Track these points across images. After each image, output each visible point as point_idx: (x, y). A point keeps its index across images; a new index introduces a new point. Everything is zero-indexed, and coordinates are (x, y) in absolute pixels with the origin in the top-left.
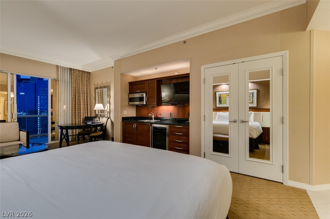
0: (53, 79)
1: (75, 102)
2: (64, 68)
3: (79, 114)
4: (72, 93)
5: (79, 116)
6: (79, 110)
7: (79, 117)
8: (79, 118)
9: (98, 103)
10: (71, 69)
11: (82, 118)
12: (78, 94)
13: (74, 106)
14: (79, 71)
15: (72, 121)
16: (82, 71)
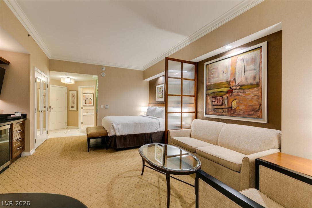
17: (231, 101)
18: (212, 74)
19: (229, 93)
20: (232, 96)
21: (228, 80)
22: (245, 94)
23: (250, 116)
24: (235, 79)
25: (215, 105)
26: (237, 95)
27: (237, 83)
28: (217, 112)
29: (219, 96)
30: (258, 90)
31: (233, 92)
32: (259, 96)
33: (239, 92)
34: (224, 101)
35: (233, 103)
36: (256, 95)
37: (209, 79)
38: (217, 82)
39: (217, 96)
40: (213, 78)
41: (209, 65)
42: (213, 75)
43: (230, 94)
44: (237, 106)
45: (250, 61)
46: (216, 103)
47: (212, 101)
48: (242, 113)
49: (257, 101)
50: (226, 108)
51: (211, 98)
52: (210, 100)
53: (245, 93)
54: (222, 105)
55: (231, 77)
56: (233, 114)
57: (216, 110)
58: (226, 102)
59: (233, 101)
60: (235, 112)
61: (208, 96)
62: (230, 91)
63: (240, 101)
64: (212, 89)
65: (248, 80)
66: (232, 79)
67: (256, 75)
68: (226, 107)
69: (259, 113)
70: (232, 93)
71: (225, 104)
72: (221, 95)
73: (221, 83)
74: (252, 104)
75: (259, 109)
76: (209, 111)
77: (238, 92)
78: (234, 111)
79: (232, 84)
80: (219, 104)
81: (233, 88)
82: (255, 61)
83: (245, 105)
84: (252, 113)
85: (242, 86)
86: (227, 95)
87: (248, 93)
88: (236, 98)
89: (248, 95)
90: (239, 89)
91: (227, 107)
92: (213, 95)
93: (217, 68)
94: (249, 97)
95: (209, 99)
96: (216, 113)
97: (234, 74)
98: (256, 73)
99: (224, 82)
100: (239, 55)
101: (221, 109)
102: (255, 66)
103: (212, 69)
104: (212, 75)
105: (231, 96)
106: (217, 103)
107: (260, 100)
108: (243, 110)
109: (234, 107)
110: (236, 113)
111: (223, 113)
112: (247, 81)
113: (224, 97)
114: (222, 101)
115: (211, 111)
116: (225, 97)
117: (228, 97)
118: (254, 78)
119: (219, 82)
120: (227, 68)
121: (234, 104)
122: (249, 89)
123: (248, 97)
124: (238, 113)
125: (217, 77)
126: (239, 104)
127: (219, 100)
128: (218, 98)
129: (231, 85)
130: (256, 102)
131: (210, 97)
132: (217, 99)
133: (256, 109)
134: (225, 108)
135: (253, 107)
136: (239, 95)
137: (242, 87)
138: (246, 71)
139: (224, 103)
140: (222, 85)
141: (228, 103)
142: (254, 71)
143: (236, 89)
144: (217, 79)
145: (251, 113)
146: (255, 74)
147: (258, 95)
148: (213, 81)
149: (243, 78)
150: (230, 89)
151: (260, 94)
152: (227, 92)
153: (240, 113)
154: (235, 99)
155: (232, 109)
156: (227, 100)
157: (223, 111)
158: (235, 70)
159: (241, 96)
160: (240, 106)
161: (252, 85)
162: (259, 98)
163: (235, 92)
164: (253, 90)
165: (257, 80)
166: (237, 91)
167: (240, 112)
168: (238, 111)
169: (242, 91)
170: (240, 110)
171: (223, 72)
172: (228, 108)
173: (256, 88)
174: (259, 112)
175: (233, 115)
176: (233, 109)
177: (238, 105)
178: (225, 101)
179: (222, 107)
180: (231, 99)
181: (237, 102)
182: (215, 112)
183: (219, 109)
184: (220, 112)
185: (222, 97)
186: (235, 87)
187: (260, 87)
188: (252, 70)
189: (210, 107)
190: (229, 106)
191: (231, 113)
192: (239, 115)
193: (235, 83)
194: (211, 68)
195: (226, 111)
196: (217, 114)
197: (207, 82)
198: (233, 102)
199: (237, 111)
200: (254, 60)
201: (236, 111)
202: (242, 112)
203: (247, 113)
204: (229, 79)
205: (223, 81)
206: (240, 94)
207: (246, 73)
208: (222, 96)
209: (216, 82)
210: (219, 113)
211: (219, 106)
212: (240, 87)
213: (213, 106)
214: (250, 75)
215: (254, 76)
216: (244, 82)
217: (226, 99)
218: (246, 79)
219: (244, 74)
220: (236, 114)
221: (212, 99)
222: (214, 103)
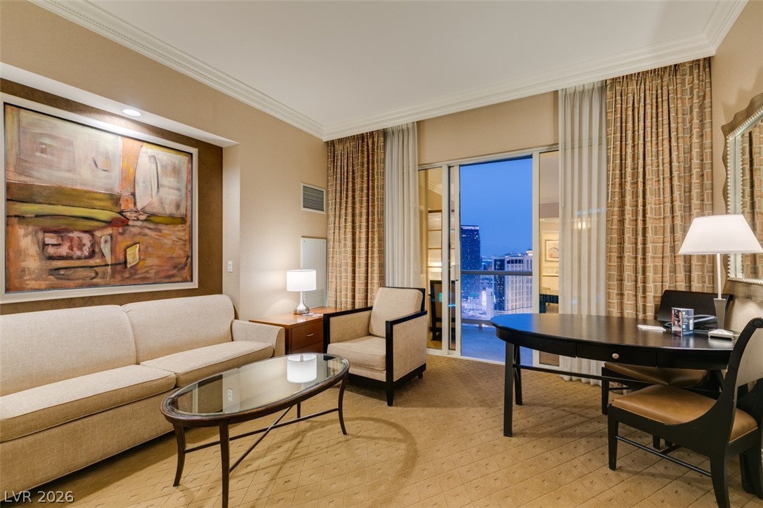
0: (545, 149)
1: (622, 221)
2: (578, 96)
3: (640, 276)
4: (608, 185)
5: (640, 285)
6: (640, 256)
7: (640, 290)
8: (640, 294)
9: (702, 214)
10: (604, 86)
11: (650, 295)
12: (635, 183)
13: (616, 241)
14: (641, 76)
15: (608, 305)
16: (658, 73)
17: (123, 246)
18: (43, 151)
19: (117, 226)
20: (126, 235)
21: (111, 190)
22: (158, 234)
23: (169, 278)
24: (133, 194)
25: (61, 258)
26: (139, 234)
27: (139, 206)
28: (71, 277)
29: (76, 230)
30: (184, 230)
31: (128, 225)
32: (186, 241)
33: (145, 227)
34: (99, 244)
35: (128, 253)
36: (180, 239)
37: (19, 159)
38: (70, 186)
39: (70, 227)
40: (50, 166)
41: (23, 112)
42: (44, 156)
43: (121, 230)
44: (140, 259)
45: (169, 168)
46: (64, 250)
47: (45, 245)
48: (152, 274)
49: (182, 249)
50: (107, 265)
51: (36, 232)
52: (29, 239)
53: (160, 231)
54: (92, 254)
55: (122, 186)
56: (127, 278)
57: (62, 272)
58: (106, 249)
59: (128, 247)
60: (136, 274)
61: (19, 222)
62: (121, 222)
63: (147, 248)
64: (40, 201)
65: (166, 206)
66: (126, 194)
67: (180, 201)
68: (105, 261)
69: (186, 272)
70: (126, 227)
71: (103, 255)
72: (87, 229)
73: (86, 192)
74: (173, 256)
75: (186, 264)
76: (27, 277)
77: (141, 227)
78: (132, 271)
79: (127, 206)
80: (78, 253)
81: (128, 214)
82: (179, 174)
83: (158, 257)
84: (174, 272)
85: (153, 215)
86: (109, 231)
87: (166, 232)
88: (137, 239)
89: (165, 236)
90: (146, 220)
91: (110, 263)
92: (48, 223)
93: (70, 143)
94: (168, 242)
95: (25, 236)
96: (60, 282)
97: (130, 179)
98: (180, 196)
99: (97, 193)
100: (145, 144)
101: (88, 269)
102: (178, 182)
103: (42, 135)
104: (38, 154)
105: (121, 234)
106: (71, 248)
107: (188, 249)
108: (154, 267)
109: (132, 261)
110: (137, 277)
111: (94, 280)
112: (163, 208)
113: (98, 234)
114: (93, 245)
115: (35, 279)
116: (103, 235)
117: (111, 237)
118: (178, 206)
119: (79, 187)
120: (107, 156)
121: (133, 255)
122: (167, 224)
123: (166, 241)
124: (143, 275)
125: (69, 171)
126: (144, 254)
127: (76, 242)
128: (75, 235)
129: (123, 207)
130: (181, 252)
131: (30, 228)
132: (71, 240)
133: (180, 264)
134: (103, 264)
135: (176, 261)
136: (146, 235)
137: (151, 218)
138: (162, 186)
139: (97, 250)
140: (88, 199)
141: (113, 251)
142: (176, 192)
143: (138, 220)
144: (68, 175)
145: (171, 273)
146: (179, 198)
147: (184, 239)
148: (43, 176)
149: (155, 200)
150: (119, 216)
151: (187, 237)
152: (110, 223)
153: (148, 275)
154: (135, 244)
155: (126, 267)
156: (109, 245)
157: (97, 273)
158: (135, 173)
159: (151, 236)
160: (147, 259)
161: (173, 217)
162: (185, 245)
163: (133, 226)
164: (176, 229)
165: (182, 211)
166: (139, 223)
167: (147, 272)
168: (144, 270)
169: (152, 226)
170: (147, 269)
171: (94, 165)
172: (111, 265)
173: (180, 226)
174: (186, 270)
175: (129, 282)
176: (129, 266)
177: (142, 257)
178: (102, 245)
179: (91, 262)
180: (123, 241)
181: (139, 250)
182: (58, 278)
183: (79, 269)
184: (83, 279)
185: (93, 235)
186: (135, 215)
187: (188, 224)
188: (173, 188)
189: (32, 262)
190: (116, 259)
191: (122, 277)
192: (145, 280)
193: (135, 204)
194: (37, 131)
195: (104, 273)
196: (71, 283)
197: (12, 168)
198: (128, 250)
199: (138, 272)
200: (176, 171)
201: (136, 270)
202: (152, 272)
203: (163, 274)
204: (117, 190)
205: (96, 190)
206: (147, 231)
207: (160, 188)
208: (90, 232)
209: (64, 186)
210: (80, 282)
211: (79, 258)
212: (148, 216)
213: (49, 262)
214: (170, 197)
215: (177, 202)
216: (156, 208)
217: (106, 242)
218: (161, 202)
219: (158, 192)
220: (139, 279)
221: (40, 235)
222: (51, 250)
